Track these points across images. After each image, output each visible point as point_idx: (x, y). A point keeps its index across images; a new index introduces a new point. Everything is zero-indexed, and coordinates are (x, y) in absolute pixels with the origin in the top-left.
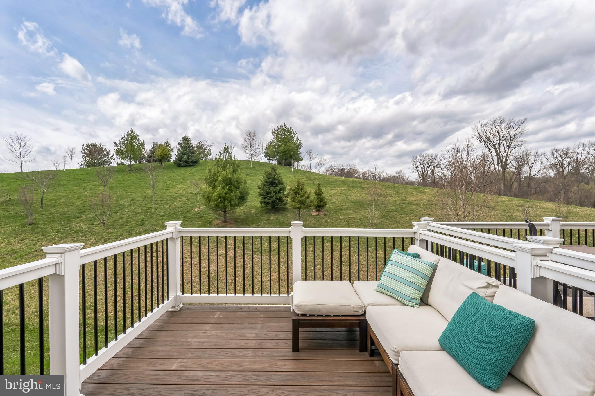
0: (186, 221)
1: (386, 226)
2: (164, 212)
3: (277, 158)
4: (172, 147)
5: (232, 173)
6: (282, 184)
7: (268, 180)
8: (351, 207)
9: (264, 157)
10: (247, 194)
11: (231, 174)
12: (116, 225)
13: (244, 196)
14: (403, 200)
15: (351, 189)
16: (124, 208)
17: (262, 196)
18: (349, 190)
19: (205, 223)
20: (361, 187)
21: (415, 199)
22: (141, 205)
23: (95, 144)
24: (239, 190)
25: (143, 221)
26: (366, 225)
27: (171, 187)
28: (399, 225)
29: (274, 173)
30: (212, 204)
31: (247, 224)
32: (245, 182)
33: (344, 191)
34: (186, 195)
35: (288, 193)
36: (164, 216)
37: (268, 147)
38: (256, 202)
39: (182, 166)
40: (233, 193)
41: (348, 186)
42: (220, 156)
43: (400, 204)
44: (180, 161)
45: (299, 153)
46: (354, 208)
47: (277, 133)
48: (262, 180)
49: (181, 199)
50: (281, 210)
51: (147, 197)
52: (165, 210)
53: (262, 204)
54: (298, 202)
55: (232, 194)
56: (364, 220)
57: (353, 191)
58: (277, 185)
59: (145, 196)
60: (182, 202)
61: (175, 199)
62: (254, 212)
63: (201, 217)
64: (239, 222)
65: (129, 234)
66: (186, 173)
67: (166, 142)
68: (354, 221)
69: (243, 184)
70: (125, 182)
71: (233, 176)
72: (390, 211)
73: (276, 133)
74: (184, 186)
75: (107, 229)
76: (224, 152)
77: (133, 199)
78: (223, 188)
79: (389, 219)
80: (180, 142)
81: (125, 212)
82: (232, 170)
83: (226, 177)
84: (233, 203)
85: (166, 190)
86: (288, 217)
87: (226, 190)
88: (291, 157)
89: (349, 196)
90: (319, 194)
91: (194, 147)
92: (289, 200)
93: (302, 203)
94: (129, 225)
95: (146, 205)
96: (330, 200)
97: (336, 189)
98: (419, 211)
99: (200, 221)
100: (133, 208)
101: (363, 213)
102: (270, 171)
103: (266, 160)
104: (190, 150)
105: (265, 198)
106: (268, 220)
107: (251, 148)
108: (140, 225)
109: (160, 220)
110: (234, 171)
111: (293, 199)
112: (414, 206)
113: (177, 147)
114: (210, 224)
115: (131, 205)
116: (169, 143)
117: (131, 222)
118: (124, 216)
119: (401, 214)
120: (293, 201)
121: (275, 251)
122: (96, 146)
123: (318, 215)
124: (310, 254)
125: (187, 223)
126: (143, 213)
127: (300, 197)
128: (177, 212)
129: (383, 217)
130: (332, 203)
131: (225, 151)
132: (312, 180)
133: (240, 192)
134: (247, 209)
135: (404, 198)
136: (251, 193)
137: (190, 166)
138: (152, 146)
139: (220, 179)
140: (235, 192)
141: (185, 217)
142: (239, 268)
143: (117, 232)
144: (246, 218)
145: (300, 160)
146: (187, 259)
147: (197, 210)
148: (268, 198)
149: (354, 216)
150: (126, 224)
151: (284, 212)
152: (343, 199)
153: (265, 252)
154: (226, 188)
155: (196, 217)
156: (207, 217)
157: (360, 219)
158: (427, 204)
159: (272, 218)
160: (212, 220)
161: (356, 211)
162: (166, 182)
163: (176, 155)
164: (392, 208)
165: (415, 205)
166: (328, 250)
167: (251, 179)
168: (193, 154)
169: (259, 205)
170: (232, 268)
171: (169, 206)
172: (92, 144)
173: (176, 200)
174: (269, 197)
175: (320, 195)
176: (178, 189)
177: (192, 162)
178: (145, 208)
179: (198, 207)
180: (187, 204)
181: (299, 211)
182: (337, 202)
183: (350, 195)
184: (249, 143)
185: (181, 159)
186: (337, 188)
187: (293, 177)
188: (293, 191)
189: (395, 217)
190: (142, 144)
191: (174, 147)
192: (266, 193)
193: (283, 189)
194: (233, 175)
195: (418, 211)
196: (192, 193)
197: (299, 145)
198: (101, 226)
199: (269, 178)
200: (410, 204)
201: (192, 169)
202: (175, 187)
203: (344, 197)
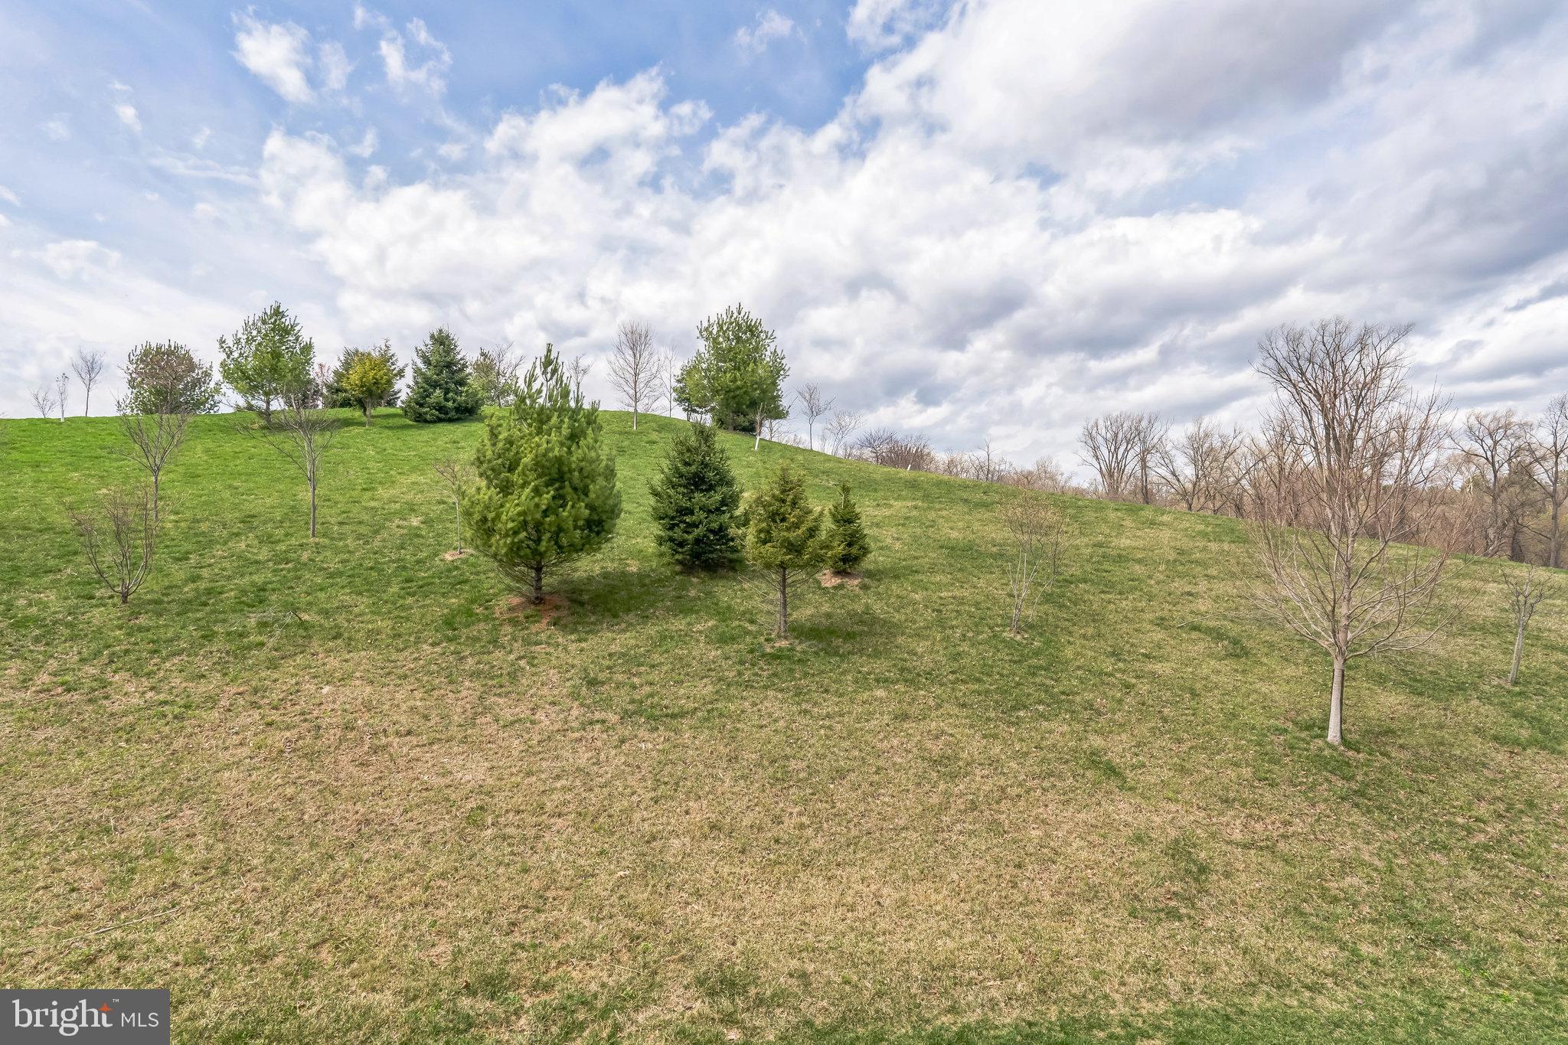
0: (408, 594)
1: (1062, 629)
2: (342, 562)
3: (713, 409)
4: (400, 364)
5: (568, 443)
6: (729, 484)
7: (683, 469)
8: (942, 564)
9: (674, 404)
10: (614, 512)
11: (562, 444)
12: (169, 603)
13: (604, 517)
14: (1100, 545)
15: (937, 506)
16: (211, 543)
17: (663, 519)
18: (929, 508)
19: (473, 602)
20: (966, 500)
21: (1134, 544)
22: (270, 536)
23: (170, 346)
24: (587, 500)
25: (264, 590)
26: (998, 626)
27: (380, 483)
28: (1102, 626)
29: (704, 448)
30: (500, 544)
31: (609, 610)
32: (610, 473)
33: (915, 513)
34: (423, 509)
35: (746, 514)
36: (340, 574)
37: (688, 372)
38: (645, 537)
39: (426, 421)
40: (569, 507)
41: (926, 497)
42: (529, 386)
43: (1091, 557)
44: (421, 405)
45: (779, 396)
46: (951, 565)
47: (715, 332)
48: (666, 470)
49: (405, 519)
50: (722, 566)
51: (298, 512)
52: (346, 556)
53: (661, 544)
54: (782, 546)
55: (565, 514)
56: (988, 609)
57: (944, 513)
58: (711, 488)
59: (293, 507)
60: (405, 531)
61: (386, 519)
62: (634, 569)
63: (460, 583)
64: (582, 604)
65: (203, 637)
66: (435, 440)
67: (384, 347)
68: (957, 611)
69: (601, 481)
70: (238, 462)
71: (570, 452)
72: (1066, 581)
73: (711, 333)
74: (422, 479)
75: (136, 615)
76: (544, 373)
77: (249, 516)
78: (537, 491)
79: (1068, 608)
80: (424, 349)
81: (214, 556)
82: (565, 431)
83: (544, 455)
84: (564, 541)
85: (364, 489)
86: (742, 590)
87: (547, 498)
88: (753, 404)
89: (932, 526)
90: (846, 518)
91: (464, 366)
92: (750, 535)
93: (795, 548)
94: (213, 605)
95: (287, 535)
96: (876, 539)
97: (891, 506)
98: (1158, 583)
99: (457, 597)
100: (243, 545)
101: (981, 583)
102: (693, 441)
103: (679, 413)
104: (453, 373)
105: (672, 528)
106: (679, 597)
107: (636, 375)
108: (249, 606)
109: (321, 590)
110: (574, 437)
111: (762, 535)
112: (1137, 567)
113: (414, 363)
114: (486, 609)
115: (237, 535)
116: (391, 352)
117: (220, 593)
118: (205, 573)
119: (1103, 592)
120: (764, 542)
121: (700, 714)
122: (170, 353)
123: (841, 587)
124: (822, 727)
125: (410, 600)
126: (271, 564)
127: (788, 529)
128: (384, 563)
129: (1048, 598)
130: (881, 548)
131: (546, 368)
132: (817, 476)
133: (591, 507)
134: (613, 560)
135: (1100, 538)
136: (625, 506)
137: (451, 420)
138: (342, 358)
139: (527, 460)
140: (573, 507)
141: (408, 581)
142: (571, 778)
143: (165, 626)
144: (606, 589)
145: (778, 414)
146: (386, 736)
147: (450, 558)
148: (682, 526)
149: (957, 593)
150: (204, 599)
151: (731, 574)
152: (915, 538)
153: (667, 716)
154: (548, 493)
155: (445, 583)
156: (479, 581)
157: (977, 605)
158: (1175, 561)
159: (693, 593)
160: (495, 595)
161: (959, 575)
162: (370, 465)
163: (409, 386)
164: (1072, 571)
165: (1139, 561)
166: (882, 714)
167: (634, 466)
168: (461, 385)
169: (650, 546)
170: (543, 776)
171: (361, 542)
172: (159, 348)
173: (388, 524)
174: (685, 522)
175: (849, 521)
176: (405, 487)
177: (457, 409)
178: (282, 547)
179: (455, 549)
180: (423, 537)
181: (784, 576)
182: (898, 546)
183: (933, 524)
184: (632, 359)
185: (424, 398)
186: (892, 502)
187: (760, 464)
188: (764, 506)
189: (1085, 602)
190: (308, 348)
191: (407, 365)
192: (677, 511)
193: (729, 502)
194: (569, 448)
195: (1153, 582)
196: (444, 503)
197: (779, 372)
198: (114, 605)
199: (687, 464)
200: (1121, 559)
201: (457, 430)
202: (393, 482)
203: (919, 531)
